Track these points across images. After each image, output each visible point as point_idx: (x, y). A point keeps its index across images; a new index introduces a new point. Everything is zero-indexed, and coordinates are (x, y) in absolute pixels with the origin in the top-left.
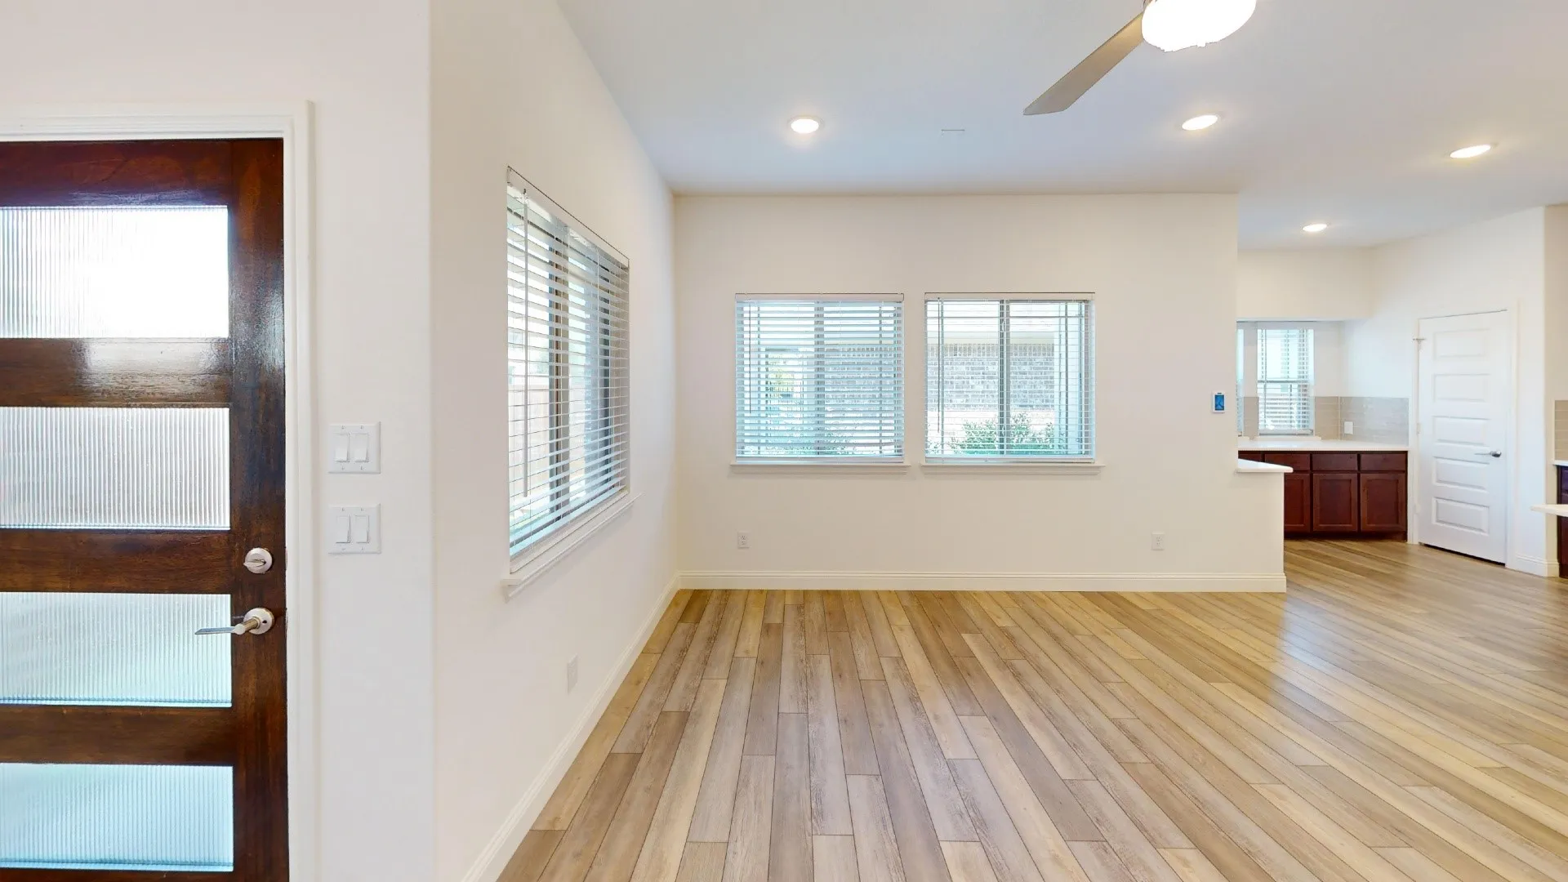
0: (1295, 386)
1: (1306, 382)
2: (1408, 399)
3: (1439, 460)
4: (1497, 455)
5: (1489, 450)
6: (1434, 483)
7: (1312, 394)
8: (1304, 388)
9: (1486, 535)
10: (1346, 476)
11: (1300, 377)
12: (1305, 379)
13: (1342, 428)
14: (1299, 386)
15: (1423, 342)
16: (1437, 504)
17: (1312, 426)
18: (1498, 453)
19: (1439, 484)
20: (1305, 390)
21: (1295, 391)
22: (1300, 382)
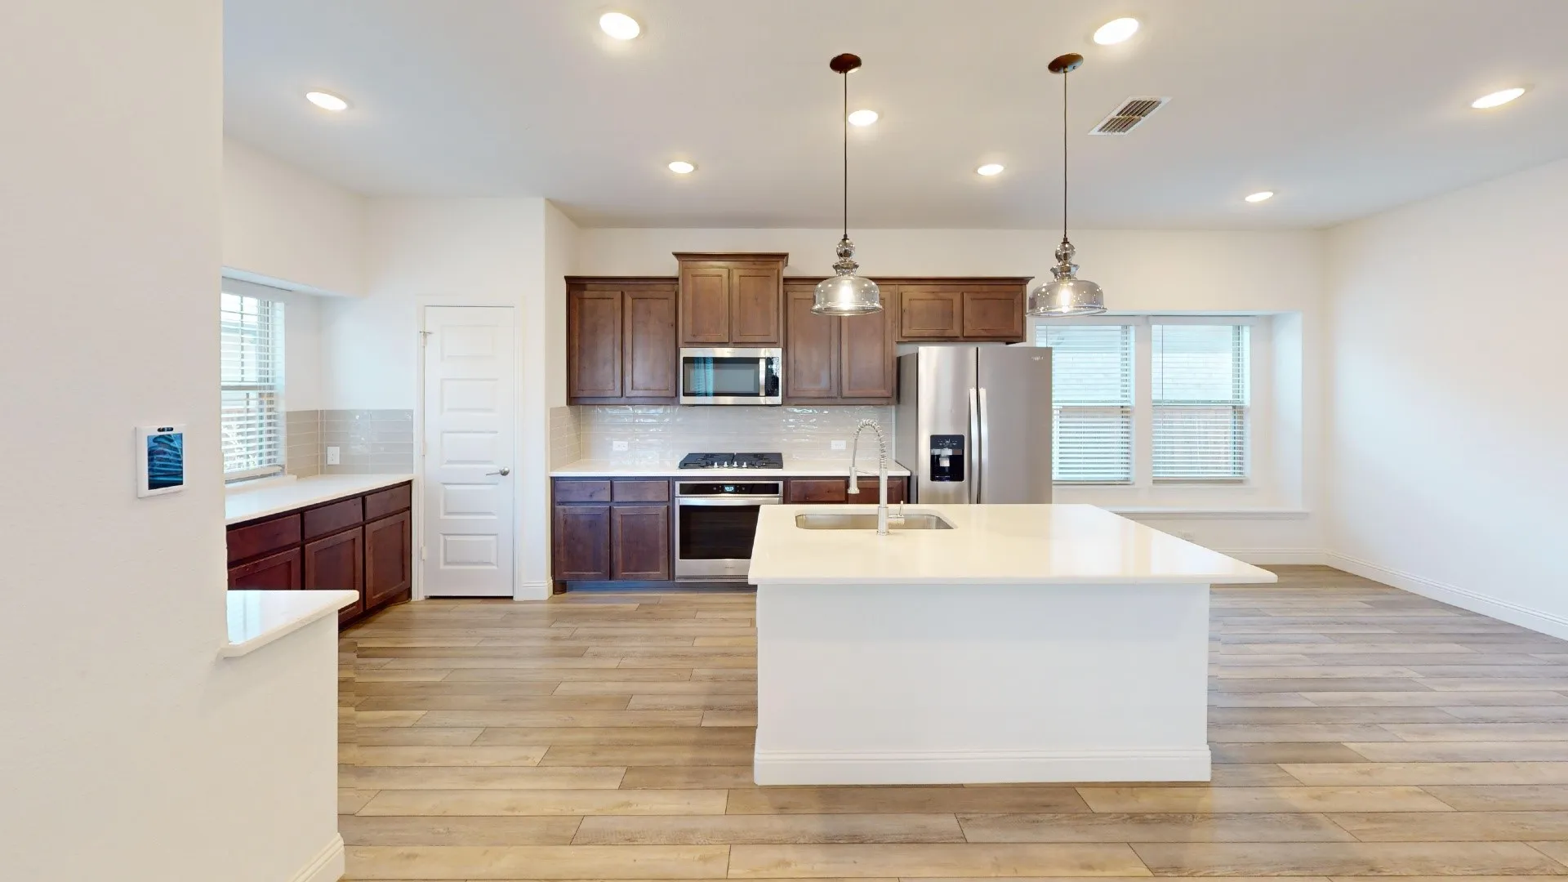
0: (253, 394)
1: (271, 388)
2: (411, 412)
3: (446, 486)
4: (505, 474)
5: (497, 468)
6: (442, 516)
7: (282, 408)
8: (267, 394)
9: (495, 568)
10: (349, 535)
11: (260, 380)
12: (270, 383)
13: (324, 457)
14: (261, 395)
15: (429, 337)
16: (445, 541)
17: (282, 457)
18: (506, 469)
19: (447, 517)
20: (271, 402)
21: (254, 405)
22: (260, 388)
